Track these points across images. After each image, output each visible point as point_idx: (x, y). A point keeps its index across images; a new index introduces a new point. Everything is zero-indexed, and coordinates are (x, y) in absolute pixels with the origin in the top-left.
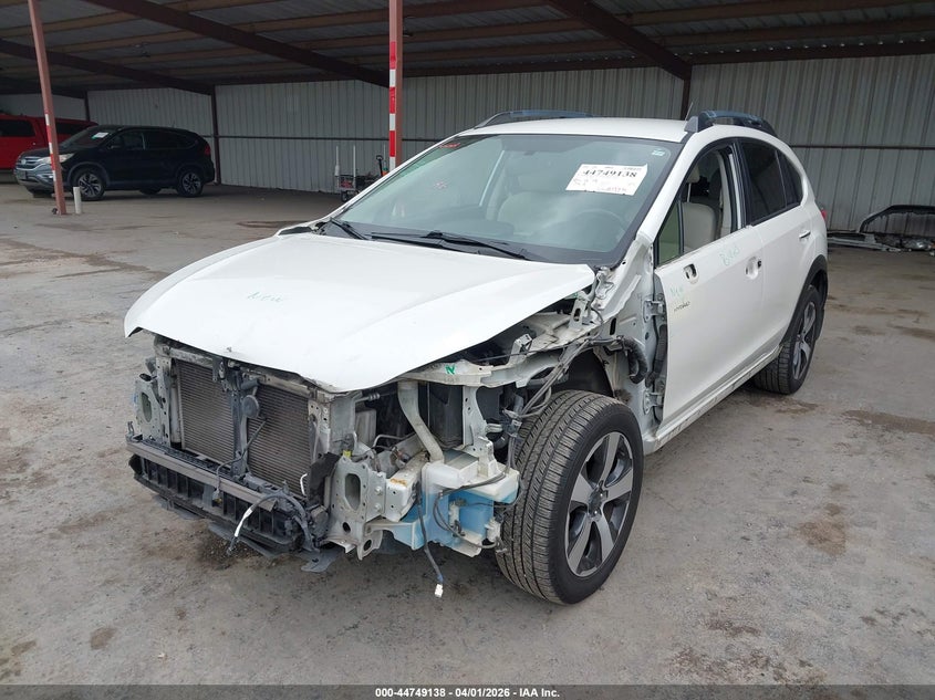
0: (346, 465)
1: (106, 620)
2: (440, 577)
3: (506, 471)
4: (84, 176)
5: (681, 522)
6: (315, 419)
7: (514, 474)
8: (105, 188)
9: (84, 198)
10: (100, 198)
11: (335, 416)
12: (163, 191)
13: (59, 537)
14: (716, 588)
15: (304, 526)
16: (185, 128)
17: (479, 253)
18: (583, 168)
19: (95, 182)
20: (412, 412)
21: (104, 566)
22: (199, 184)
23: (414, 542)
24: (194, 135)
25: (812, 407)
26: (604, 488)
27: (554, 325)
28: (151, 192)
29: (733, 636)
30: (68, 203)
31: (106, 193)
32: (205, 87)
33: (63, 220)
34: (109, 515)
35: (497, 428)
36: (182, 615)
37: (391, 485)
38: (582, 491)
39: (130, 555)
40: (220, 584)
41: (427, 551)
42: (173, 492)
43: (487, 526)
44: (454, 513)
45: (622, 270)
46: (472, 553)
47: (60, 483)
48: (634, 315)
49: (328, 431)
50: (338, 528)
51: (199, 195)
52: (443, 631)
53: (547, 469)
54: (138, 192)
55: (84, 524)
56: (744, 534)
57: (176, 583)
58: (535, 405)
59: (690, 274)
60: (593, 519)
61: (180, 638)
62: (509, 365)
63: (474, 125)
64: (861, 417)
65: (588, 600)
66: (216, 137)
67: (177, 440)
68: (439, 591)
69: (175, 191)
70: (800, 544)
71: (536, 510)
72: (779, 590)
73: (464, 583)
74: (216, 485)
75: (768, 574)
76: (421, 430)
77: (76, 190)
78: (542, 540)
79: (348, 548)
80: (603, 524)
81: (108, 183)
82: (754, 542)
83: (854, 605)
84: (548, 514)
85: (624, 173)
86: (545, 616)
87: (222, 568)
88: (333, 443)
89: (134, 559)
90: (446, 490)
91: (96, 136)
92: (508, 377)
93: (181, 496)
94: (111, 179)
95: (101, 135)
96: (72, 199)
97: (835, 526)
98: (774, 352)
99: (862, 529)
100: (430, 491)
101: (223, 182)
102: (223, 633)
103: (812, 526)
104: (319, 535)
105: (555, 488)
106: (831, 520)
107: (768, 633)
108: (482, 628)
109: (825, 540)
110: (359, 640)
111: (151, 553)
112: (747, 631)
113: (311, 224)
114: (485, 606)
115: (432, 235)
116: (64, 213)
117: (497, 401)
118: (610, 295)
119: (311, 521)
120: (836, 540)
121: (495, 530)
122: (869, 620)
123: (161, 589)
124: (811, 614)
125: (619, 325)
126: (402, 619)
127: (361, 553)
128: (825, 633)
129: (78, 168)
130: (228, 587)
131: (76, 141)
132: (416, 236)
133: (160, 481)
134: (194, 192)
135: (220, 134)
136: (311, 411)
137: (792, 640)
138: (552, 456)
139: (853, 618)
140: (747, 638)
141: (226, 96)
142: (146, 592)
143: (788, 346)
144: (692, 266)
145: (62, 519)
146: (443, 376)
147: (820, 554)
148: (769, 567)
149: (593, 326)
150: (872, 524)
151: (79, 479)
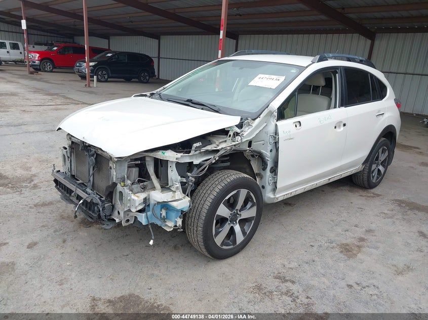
0: (119, 188)
1: (36, 239)
2: (153, 237)
3: (184, 198)
4: (101, 72)
5: (286, 235)
6: (111, 168)
7: (188, 199)
8: (109, 77)
9: (98, 81)
10: (106, 81)
11: (118, 168)
12: (133, 80)
13: (33, 208)
14: (286, 263)
15: (101, 209)
16: (145, 53)
17: (202, 109)
18: (260, 76)
19: (105, 74)
20: (151, 170)
21: (45, 220)
22: (148, 78)
23: (144, 222)
24: (148, 56)
25: (378, 195)
26: (239, 213)
27: (221, 141)
28: (128, 80)
29: (283, 282)
30: (91, 82)
31: (109, 79)
32: (156, 36)
33: (89, 89)
34: (55, 202)
35: (184, 180)
36: (64, 241)
37: (133, 197)
38: (223, 211)
39: (55, 218)
40: (84, 233)
41: (150, 226)
42: (65, 193)
43: (176, 220)
44: (164, 213)
45: (258, 120)
46: (168, 230)
47: (42, 189)
48: (264, 141)
49: (115, 173)
50: (116, 212)
51: (147, 82)
52: (161, 262)
53: (206, 200)
54: (123, 80)
55: (44, 205)
56: (312, 244)
57: (68, 230)
58: (200, 172)
59: (298, 125)
60: (232, 225)
61: (60, 249)
62: (190, 154)
63: (228, 56)
64: (400, 203)
65: (227, 259)
66: (159, 58)
67: (73, 174)
68: (151, 242)
69: (137, 80)
70: (336, 252)
71: (199, 216)
72: (315, 268)
73: (179, 246)
74: (74, 190)
75: (314, 261)
76: (153, 177)
77: (95, 77)
78: (200, 229)
79: (117, 221)
80: (237, 228)
81: (110, 75)
82: (315, 248)
83: (346, 279)
84: (204, 218)
85: (275, 79)
86: (206, 263)
87: (87, 227)
88: (117, 179)
89: (56, 219)
90: (158, 203)
91: (108, 55)
92: (190, 159)
93: (67, 195)
94: (111, 74)
95: (109, 55)
96: (93, 81)
97: (358, 246)
98: (358, 167)
99: (370, 249)
100: (152, 202)
101: (160, 78)
102: (76, 250)
103: (347, 245)
104: (107, 214)
105: (207, 208)
106: (358, 244)
107: (299, 284)
108: (177, 263)
109: (350, 251)
110: (126, 260)
111: (63, 218)
112: (290, 282)
113: (148, 94)
114: (182, 256)
115: (188, 101)
116: (89, 86)
117: (185, 168)
118: (250, 130)
119: (104, 209)
120: (355, 252)
121: (179, 222)
122: (350, 286)
123: (61, 231)
124: (324, 279)
125: (253, 144)
126: (147, 255)
127: (124, 224)
128: (325, 288)
129: (99, 68)
130: (86, 234)
131: (100, 57)
132: (182, 100)
133: (62, 189)
134: (145, 81)
135: (161, 57)
136: (110, 165)
137: (308, 288)
138: (209, 195)
139: (343, 284)
140: (289, 284)
141: (165, 40)
142: (55, 232)
143: (368, 165)
144: (300, 122)
145: (37, 202)
146: (160, 155)
147: (343, 257)
148: (316, 259)
149: (237, 143)
150: (377, 248)
151: (49, 189)
